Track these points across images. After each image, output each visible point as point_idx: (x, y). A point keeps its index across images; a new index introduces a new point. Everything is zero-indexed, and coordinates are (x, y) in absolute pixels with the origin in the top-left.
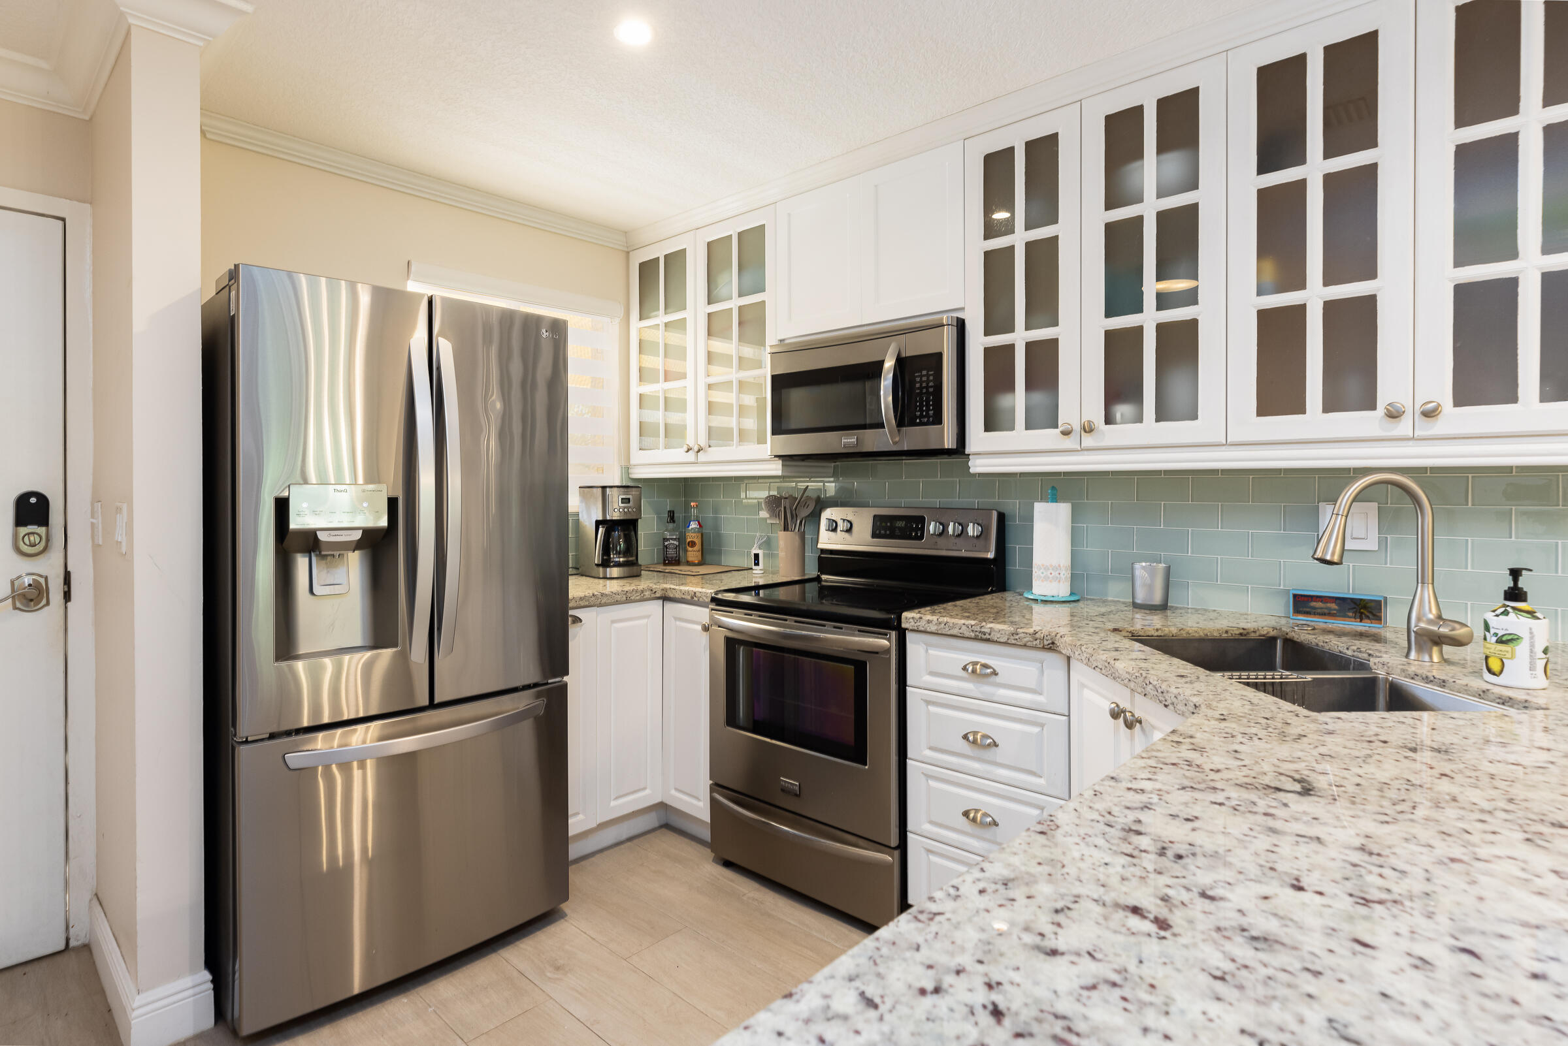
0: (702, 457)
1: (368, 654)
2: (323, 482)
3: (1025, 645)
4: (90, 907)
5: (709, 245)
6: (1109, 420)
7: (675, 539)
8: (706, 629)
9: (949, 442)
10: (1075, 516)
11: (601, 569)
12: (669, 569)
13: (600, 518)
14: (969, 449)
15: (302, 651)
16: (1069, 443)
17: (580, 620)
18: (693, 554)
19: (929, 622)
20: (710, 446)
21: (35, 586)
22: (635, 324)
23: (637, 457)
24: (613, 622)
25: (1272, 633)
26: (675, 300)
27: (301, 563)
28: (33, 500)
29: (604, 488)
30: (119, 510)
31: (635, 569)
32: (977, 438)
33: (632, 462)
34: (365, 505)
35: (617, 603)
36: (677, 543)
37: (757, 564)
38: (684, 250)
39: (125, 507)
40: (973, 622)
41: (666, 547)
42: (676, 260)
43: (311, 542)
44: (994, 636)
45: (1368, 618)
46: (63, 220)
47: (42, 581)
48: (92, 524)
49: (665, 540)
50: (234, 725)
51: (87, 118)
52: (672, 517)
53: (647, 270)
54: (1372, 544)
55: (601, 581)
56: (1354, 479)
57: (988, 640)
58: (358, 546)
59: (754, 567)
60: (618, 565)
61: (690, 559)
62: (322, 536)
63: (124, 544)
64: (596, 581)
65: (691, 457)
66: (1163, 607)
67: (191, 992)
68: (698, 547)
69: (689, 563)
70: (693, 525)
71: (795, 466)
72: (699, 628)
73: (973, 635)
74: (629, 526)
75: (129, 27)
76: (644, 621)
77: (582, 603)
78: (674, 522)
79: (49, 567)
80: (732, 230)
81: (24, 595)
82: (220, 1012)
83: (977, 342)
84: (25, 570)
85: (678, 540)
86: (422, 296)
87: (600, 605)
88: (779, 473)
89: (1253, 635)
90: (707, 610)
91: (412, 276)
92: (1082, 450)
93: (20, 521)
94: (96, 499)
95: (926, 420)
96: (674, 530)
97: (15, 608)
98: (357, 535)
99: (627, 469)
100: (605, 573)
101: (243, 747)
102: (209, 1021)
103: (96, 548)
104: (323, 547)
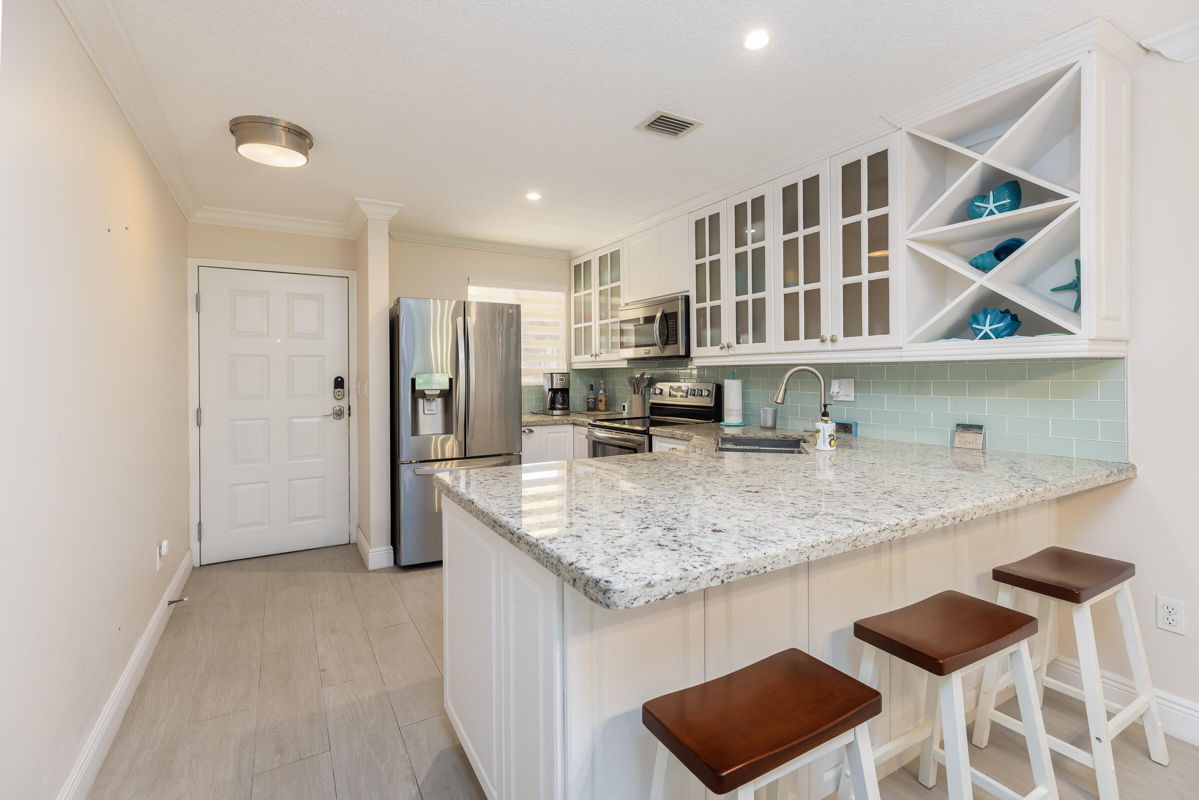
0: (598, 359)
1: (443, 436)
2: (437, 372)
3: (686, 440)
4: (357, 530)
5: (600, 257)
6: (738, 342)
7: (592, 399)
8: (587, 437)
9: (682, 352)
10: (744, 386)
11: (551, 411)
12: (589, 413)
13: (550, 388)
14: (692, 355)
15: (421, 434)
16: (724, 352)
17: (533, 431)
18: (602, 406)
19: (658, 431)
20: (601, 354)
21: (340, 410)
22: (573, 295)
23: (575, 359)
24: (549, 433)
25: (799, 438)
26: (587, 285)
27: (421, 401)
28: (339, 380)
29: (552, 374)
30: (365, 383)
31: (567, 411)
32: (695, 351)
33: (572, 362)
34: (441, 381)
35: (550, 425)
36: (594, 401)
37: (624, 410)
38: (591, 260)
39: (367, 381)
40: (671, 431)
41: (588, 402)
42: (588, 264)
43: (422, 394)
44: (677, 437)
45: (848, 432)
46: (348, 278)
47: (342, 408)
48: (357, 388)
49: (588, 399)
50: (399, 458)
51: (354, 239)
52: (591, 386)
53: (577, 268)
54: (852, 398)
55: (551, 417)
56: (791, 369)
57: (675, 438)
58: (439, 396)
59: (623, 412)
60: (560, 409)
61: (600, 408)
62: (426, 392)
63: (366, 395)
64: (548, 416)
65: (593, 359)
66: (773, 428)
67: (386, 552)
68: (603, 402)
69: (600, 411)
70: (601, 392)
71: (631, 363)
72: (585, 437)
73: (670, 436)
74: (565, 391)
75: (367, 219)
76: (564, 434)
77: (534, 424)
78: (593, 390)
79: (344, 403)
80: (607, 251)
81: (337, 413)
82: (395, 563)
83: (694, 306)
84: (337, 404)
85: (595, 399)
86: (461, 301)
87: (542, 425)
88: (626, 366)
89: (789, 438)
90: (587, 429)
91: (470, 284)
92: (730, 356)
93: (336, 387)
94: (358, 379)
95: (672, 342)
96: (593, 394)
97: (334, 418)
98: (438, 392)
99: (570, 364)
100: (553, 413)
101: (402, 465)
102: (392, 564)
103: (358, 396)
104: (427, 396)
